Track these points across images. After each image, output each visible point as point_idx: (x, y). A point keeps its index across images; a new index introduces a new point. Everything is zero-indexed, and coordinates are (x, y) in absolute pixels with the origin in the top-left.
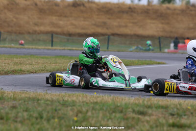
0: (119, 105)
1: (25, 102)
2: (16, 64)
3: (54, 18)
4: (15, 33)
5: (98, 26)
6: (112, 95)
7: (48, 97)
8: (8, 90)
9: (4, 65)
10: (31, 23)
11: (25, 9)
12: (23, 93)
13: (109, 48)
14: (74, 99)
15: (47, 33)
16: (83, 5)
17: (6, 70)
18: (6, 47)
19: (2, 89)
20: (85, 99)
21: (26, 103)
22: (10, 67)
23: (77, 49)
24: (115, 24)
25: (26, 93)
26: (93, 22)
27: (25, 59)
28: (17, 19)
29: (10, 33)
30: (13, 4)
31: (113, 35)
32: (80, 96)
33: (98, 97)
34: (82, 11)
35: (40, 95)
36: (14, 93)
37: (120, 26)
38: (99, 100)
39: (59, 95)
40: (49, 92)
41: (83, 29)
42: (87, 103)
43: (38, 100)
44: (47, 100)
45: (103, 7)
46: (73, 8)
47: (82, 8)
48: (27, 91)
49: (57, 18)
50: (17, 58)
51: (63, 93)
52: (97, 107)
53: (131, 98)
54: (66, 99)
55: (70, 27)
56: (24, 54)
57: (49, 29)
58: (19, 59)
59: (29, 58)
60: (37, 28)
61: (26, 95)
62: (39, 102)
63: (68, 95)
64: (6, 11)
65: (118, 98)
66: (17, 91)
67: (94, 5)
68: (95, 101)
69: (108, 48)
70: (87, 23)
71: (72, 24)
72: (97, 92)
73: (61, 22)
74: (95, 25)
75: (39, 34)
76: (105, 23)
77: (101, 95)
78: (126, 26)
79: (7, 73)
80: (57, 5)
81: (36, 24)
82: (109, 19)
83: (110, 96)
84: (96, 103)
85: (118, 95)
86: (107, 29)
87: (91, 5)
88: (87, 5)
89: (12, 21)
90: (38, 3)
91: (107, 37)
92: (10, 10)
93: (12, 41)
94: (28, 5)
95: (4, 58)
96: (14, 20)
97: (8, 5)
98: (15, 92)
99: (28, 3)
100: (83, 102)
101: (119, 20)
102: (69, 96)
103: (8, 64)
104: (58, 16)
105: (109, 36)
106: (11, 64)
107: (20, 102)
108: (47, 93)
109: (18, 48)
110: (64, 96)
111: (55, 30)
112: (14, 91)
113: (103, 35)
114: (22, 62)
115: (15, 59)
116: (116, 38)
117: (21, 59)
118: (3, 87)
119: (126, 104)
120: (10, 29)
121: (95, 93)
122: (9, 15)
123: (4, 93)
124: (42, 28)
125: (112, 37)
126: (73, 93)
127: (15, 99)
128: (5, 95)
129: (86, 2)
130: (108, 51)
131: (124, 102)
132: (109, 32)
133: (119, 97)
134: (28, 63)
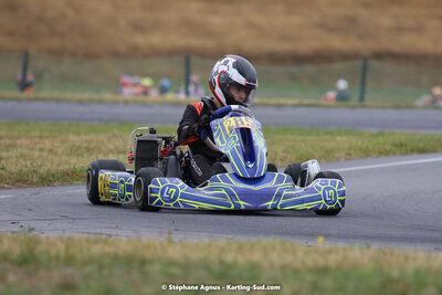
0: (395, 274)
1: (101, 268)
2: (75, 151)
3: (194, 6)
4: (74, 55)
5: (331, 29)
6: (375, 246)
7: (175, 253)
8: (50, 234)
9: (37, 153)
10: (122, 23)
12: (96, 242)
13: (367, 96)
14: (256, 257)
15: (170, 53)
17: (43, 171)
18: (44, 100)
19: (31, 230)
20: (288, 259)
21: (106, 272)
22: (56, 160)
23: (265, 100)
25: (105, 242)
26: (317, 18)
27: (102, 137)
28: (77, 10)
29: (57, 54)
31: (380, 56)
32: (274, 248)
33: (330, 252)
35: (148, 247)
36: (69, 243)
37: (400, 30)
38: (333, 260)
39: (209, 245)
40: (176, 237)
41: (284, 38)
42: (296, 271)
43: (143, 262)
44: (172, 263)
48: (110, 236)
49: (204, 5)
50: (78, 134)
51: (222, 241)
52: (328, 282)
53: (433, 255)
54: (229, 258)
55: (242, 33)
56: (100, 120)
57: (176, 40)
58: (84, 137)
59: (116, 132)
60: (140, 40)
61: (107, 249)
62: (148, 268)
63: (235, 247)
65: (392, 254)
66: (76, 236)
68: (321, 262)
69: (362, 98)
70: (296, 20)
71: (250, 25)
72: (327, 236)
73: (216, 21)
74: (321, 25)
75: (146, 56)
76: (353, 20)
77: (341, 245)
78: (419, 29)
79: (47, 180)
81: (137, 27)
82: (366, 5)
83: (368, 247)
84: (324, 270)
85: (392, 245)
86: (360, 37)
89: (64, 16)
91: (359, 63)
93: (64, 80)
95: (38, 134)
96: (70, 13)
98: (70, 239)
100: (283, 267)
101: (396, 10)
102: (240, 248)
103: (51, 151)
105: (365, 59)
106: (60, 151)
107: (87, 269)
108: (170, 241)
109: (81, 102)
110: (222, 250)
111: (196, 42)
112: (67, 234)
113: (346, 57)
114: (93, 145)
115: (72, 137)
116: (388, 67)
117: (92, 136)
118: (32, 225)
119: (417, 273)
120: (55, 43)
121: (321, 239)
123: (37, 242)
124: (156, 39)
125: (374, 64)
126: (253, 239)
127: (69, 261)
128: (40, 248)
130: (363, 107)
131: (410, 268)
132: (366, 46)
133: (396, 252)
134: (111, 147)
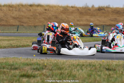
3: (88, 17)
5: (112, 21)
10: (75, 20)
11: (72, 12)
16: (104, 9)
24: (122, 19)
26: (110, 19)
28: (68, 18)
30: (66, 10)
34: (103, 13)
41: (104, 22)
45: (115, 10)
46: (98, 11)
47: (103, 11)
49: (90, 17)
55: (96, 22)
60: (78, 23)
64: (62, 14)
67: (110, 9)
70: (106, 19)
71: (98, 20)
73: (92, 19)
74: (110, 20)
76: (116, 19)
80: (89, 9)
81: (78, 21)
82: (118, 16)
87: (108, 9)
88: (106, 9)
89: (65, 19)
90: (79, 9)
92: (64, 13)
94: (74, 10)
97: (63, 10)
99: (74, 9)
104: (90, 16)
122: (64, 16)
124: (81, 23)
129: (105, 8)
